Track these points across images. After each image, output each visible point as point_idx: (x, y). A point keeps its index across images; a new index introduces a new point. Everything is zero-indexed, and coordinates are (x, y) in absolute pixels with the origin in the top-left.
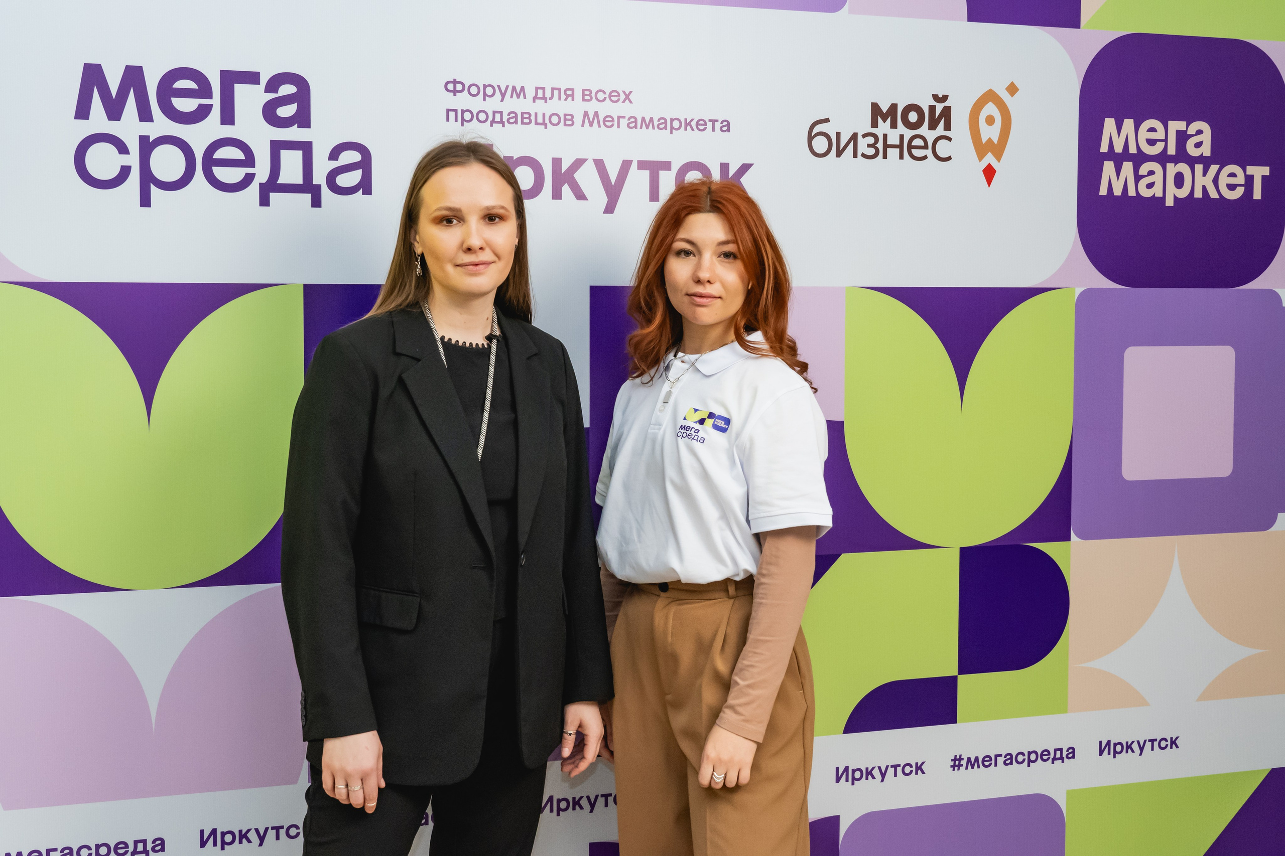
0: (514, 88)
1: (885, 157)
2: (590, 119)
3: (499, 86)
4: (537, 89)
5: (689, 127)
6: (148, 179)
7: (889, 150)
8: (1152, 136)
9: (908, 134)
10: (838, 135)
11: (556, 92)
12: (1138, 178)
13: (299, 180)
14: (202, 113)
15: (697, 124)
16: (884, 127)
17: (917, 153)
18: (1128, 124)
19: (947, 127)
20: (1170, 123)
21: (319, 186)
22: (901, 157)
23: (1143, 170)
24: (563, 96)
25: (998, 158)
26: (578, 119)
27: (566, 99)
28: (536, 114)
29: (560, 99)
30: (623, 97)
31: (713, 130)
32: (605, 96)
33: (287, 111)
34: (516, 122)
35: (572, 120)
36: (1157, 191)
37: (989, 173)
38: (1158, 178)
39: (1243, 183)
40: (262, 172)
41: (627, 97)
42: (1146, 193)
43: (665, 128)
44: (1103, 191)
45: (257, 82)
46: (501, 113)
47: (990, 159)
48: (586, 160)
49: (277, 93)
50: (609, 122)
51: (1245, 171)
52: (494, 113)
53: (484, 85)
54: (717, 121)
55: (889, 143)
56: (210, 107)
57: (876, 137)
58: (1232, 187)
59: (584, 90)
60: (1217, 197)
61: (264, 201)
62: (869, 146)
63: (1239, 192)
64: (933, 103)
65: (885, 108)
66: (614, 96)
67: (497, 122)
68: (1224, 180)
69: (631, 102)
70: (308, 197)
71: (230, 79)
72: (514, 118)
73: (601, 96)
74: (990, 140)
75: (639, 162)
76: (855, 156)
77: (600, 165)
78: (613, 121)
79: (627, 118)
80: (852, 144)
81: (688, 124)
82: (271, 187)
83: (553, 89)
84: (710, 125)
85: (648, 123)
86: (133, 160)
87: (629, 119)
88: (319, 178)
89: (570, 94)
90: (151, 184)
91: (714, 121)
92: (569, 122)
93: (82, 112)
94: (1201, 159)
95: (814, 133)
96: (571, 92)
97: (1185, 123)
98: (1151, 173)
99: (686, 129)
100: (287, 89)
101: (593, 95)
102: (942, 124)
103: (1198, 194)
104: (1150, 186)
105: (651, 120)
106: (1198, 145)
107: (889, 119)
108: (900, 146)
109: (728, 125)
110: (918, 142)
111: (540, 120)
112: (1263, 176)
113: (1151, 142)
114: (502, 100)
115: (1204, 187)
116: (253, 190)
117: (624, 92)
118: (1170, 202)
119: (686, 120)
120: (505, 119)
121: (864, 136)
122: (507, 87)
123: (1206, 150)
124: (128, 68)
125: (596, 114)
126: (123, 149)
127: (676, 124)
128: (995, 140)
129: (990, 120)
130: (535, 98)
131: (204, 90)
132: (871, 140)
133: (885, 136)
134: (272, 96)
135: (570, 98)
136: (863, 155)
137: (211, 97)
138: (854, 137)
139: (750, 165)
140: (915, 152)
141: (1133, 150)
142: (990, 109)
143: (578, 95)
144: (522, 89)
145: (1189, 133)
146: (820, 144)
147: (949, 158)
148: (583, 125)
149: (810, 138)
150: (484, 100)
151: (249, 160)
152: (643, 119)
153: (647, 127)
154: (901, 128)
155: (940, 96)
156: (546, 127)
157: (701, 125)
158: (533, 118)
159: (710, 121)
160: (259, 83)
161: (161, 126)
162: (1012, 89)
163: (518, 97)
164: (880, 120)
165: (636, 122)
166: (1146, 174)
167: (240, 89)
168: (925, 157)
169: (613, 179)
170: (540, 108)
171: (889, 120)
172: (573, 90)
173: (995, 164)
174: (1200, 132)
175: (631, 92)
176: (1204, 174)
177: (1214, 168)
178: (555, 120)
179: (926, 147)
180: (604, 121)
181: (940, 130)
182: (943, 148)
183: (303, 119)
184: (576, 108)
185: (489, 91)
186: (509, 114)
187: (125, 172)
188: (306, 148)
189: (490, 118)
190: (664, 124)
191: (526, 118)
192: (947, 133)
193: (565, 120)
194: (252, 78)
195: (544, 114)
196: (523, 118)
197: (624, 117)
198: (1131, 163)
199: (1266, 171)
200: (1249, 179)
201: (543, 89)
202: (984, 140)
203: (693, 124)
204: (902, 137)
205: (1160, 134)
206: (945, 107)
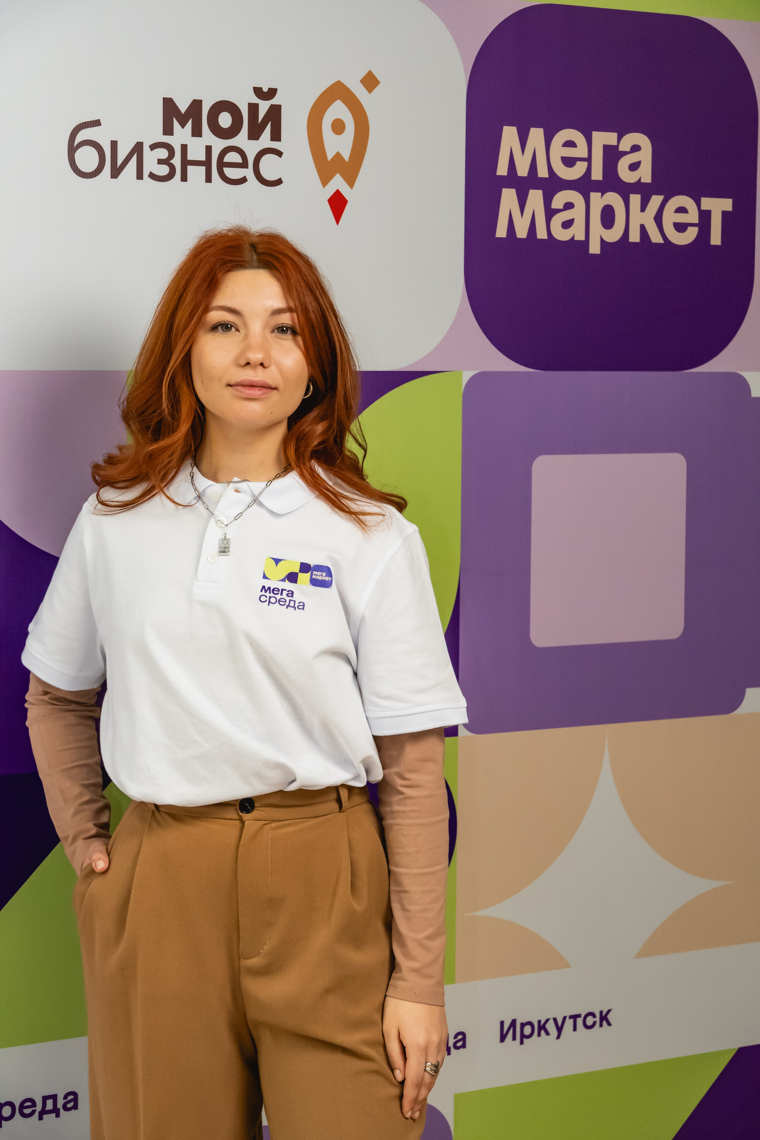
1: (184, 178)
8: (570, 152)
9: (218, 145)
10: (114, 144)
12: (550, 213)
16: (182, 134)
17: (231, 173)
18: (536, 135)
19: (276, 136)
20: (596, 135)
22: (208, 179)
23: (558, 202)
25: (351, 182)
36: (577, 232)
37: (338, 205)
38: (578, 213)
39: (697, 221)
42: (561, 235)
44: (501, 232)
47: (338, 183)
51: (698, 204)
55: (190, 157)
57: (170, 149)
58: (681, 227)
60: (661, 241)
62: (160, 162)
63: (691, 235)
64: (255, 100)
65: (183, 108)
68: (670, 217)
74: (338, 156)
76: (140, 176)
80: (134, 161)
94: (638, 187)
95: (77, 141)
97: (615, 135)
98: (569, 206)
102: (267, 132)
103: (635, 237)
104: (567, 224)
106: (634, 167)
107: (190, 123)
108: (208, 163)
110: (233, 157)
112: (724, 213)
113: (569, 162)
115: (643, 228)
118: (595, 248)
121: (153, 147)
123: (645, 175)
129: (338, 127)
132: (163, 153)
133: (184, 148)
136: (152, 176)
138: (138, 148)
140: (229, 172)
141: (543, 172)
142: (338, 110)
145: (622, 148)
146: (87, 159)
147: (279, 182)
149: (72, 150)
154: (208, 137)
155: (265, 90)
162: (370, 82)
164: (176, 124)
166: (562, 207)
168: (244, 180)
171: (189, 125)
173: (346, 191)
174: (636, 148)
176: (643, 209)
177: (656, 200)
179: (244, 165)
181: (265, 140)
182: (269, 167)
192: (275, 145)
198: (540, 192)
199: (727, 204)
200: (705, 216)
202: (330, 156)
204: (209, 149)
205: (581, 151)
206: (272, 107)
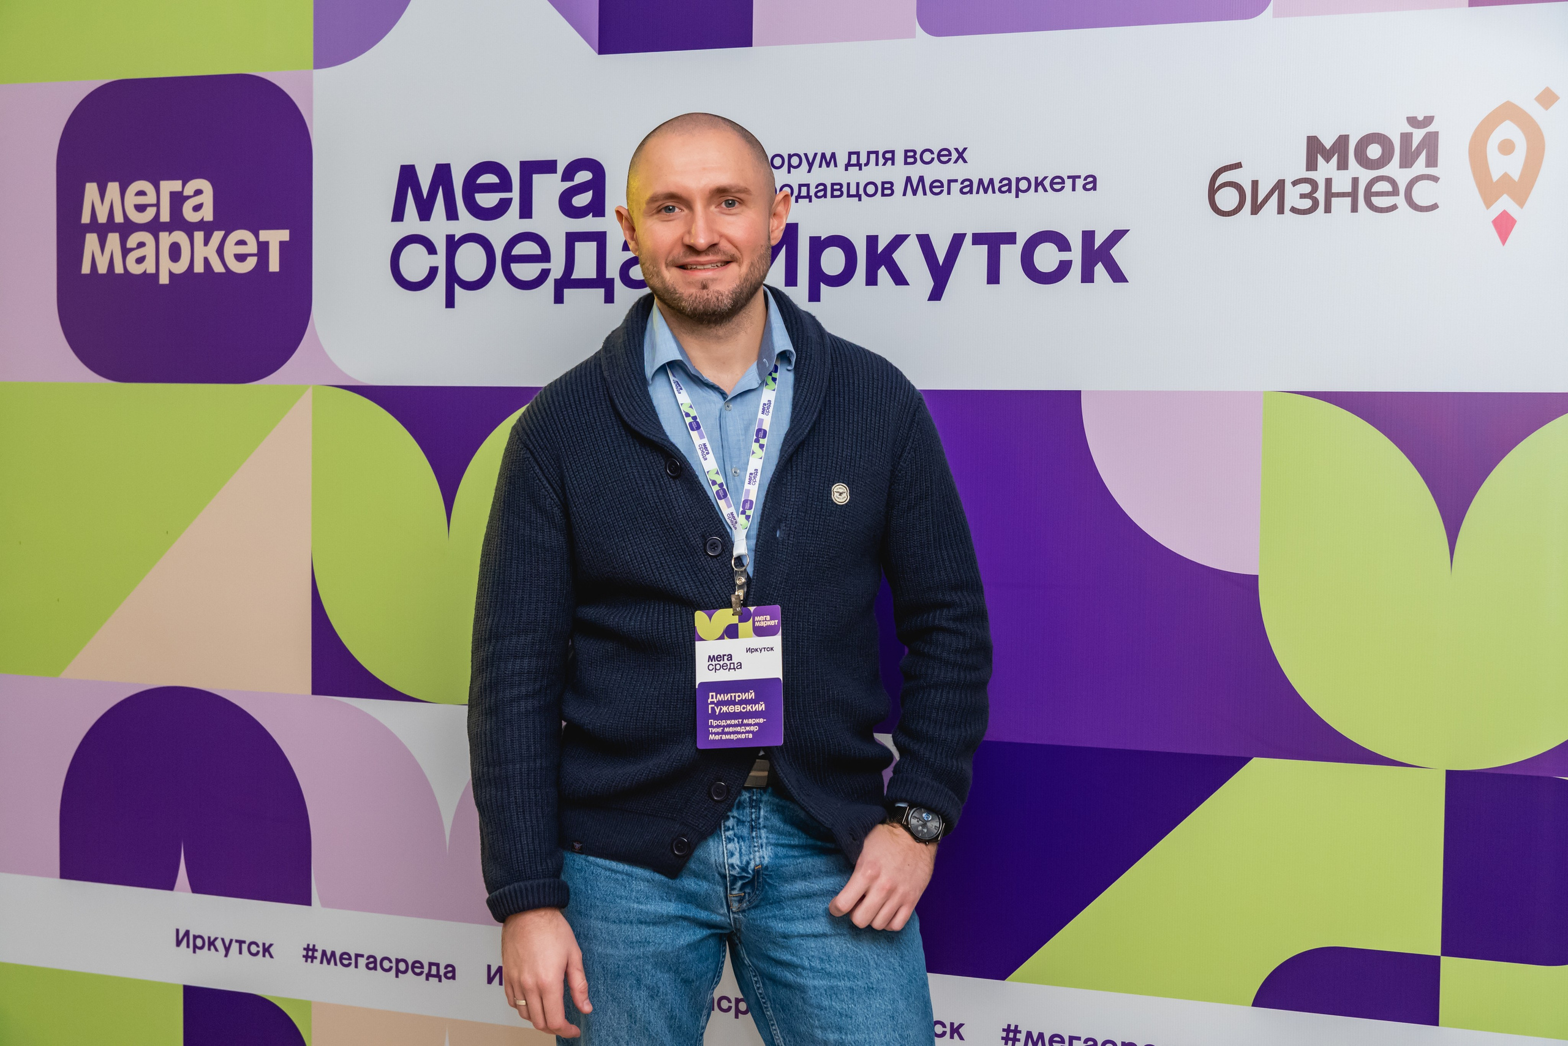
0: (823, 155)
1: (1328, 209)
2: (913, 186)
3: (806, 155)
4: (850, 154)
5: (1040, 188)
6: (452, 278)
7: (1334, 200)
9: (1366, 176)
10: (1255, 184)
11: (873, 157)
13: (593, 275)
14: (503, 207)
15: (1052, 183)
16: (1326, 169)
17: (1380, 202)
19: (1432, 162)
21: (612, 280)
22: (1354, 209)
24: (881, 161)
25: (1521, 202)
26: (899, 188)
27: (884, 164)
28: (848, 184)
29: (877, 164)
30: (955, 155)
31: (1074, 189)
32: (933, 156)
33: (582, 200)
34: (825, 196)
35: (891, 188)
37: (1504, 225)
40: (557, 267)
41: (961, 155)
43: (1009, 191)
45: (554, 171)
46: (808, 186)
47: (1505, 203)
48: (908, 236)
49: (573, 181)
50: (937, 187)
52: (800, 186)
53: (789, 155)
54: (1079, 177)
55: (1335, 190)
56: (510, 200)
57: (1314, 185)
59: (906, 151)
61: (559, 299)
62: (1303, 196)
64: (1408, 129)
65: (1328, 143)
66: (943, 156)
67: (804, 197)
69: (965, 161)
70: (601, 292)
71: (530, 169)
72: (823, 191)
73: (927, 157)
74: (1506, 176)
75: (974, 235)
76: (1281, 211)
77: (925, 241)
78: (942, 186)
79: (960, 181)
80: (1275, 197)
81: (1039, 183)
82: (566, 282)
83: (869, 153)
84: (1069, 183)
85: (986, 186)
86: (440, 260)
87: (962, 183)
88: (613, 271)
89: (889, 157)
90: (456, 285)
91: (1074, 178)
92: (887, 192)
93: (398, 215)
95: (1217, 184)
96: (891, 154)
99: (1036, 191)
100: (584, 176)
101: (918, 156)
102: (1422, 158)
105: (991, 181)
108: (1353, 194)
109: (1094, 182)
110: (1382, 187)
111: (853, 191)
114: (809, 171)
116: (549, 286)
117: (956, 150)
119: (1036, 178)
120: (812, 193)
121: (1295, 183)
122: (816, 154)
124: (438, 166)
125: (921, 179)
126: (431, 250)
127: (1023, 185)
128: (1516, 177)
129: (1507, 147)
130: (848, 165)
131: (505, 184)
132: (1306, 188)
133: (1329, 182)
134: (569, 184)
135: (890, 162)
136: (1294, 210)
137: (510, 190)
138: (1280, 186)
139: (1125, 232)
140: (1377, 201)
142: (1508, 130)
143: (899, 157)
144: (833, 155)
146: (1227, 199)
147: (1434, 207)
148: (904, 194)
149: (1212, 191)
150: (789, 172)
151: (545, 256)
152: (981, 181)
153: (986, 191)
154: (1354, 168)
155: (1420, 118)
156: (860, 200)
157: (1057, 183)
158: (845, 189)
159: (1069, 177)
160: (556, 172)
161: (467, 223)
162: (1547, 98)
163: (828, 165)
164: (1320, 160)
165: (971, 185)
167: (537, 179)
168: (1394, 207)
169: (941, 258)
170: (854, 176)
171: (1335, 159)
172: (893, 152)
173: (1513, 210)
175: (965, 149)
178: (871, 189)
179: (1395, 192)
180: (931, 187)
181: (1420, 166)
182: (1423, 193)
183: (597, 208)
184: (897, 173)
185: (795, 161)
186: (817, 187)
187: (433, 271)
188: (600, 238)
189: (796, 193)
190: (1008, 186)
191: (837, 190)
192: (1431, 171)
193: (883, 189)
194: (548, 167)
195: (858, 184)
196: (833, 190)
197: (956, 181)
201: (858, 154)
202: (1496, 176)
203: (1047, 183)
204: (1355, 181)
206: (1429, 134)
